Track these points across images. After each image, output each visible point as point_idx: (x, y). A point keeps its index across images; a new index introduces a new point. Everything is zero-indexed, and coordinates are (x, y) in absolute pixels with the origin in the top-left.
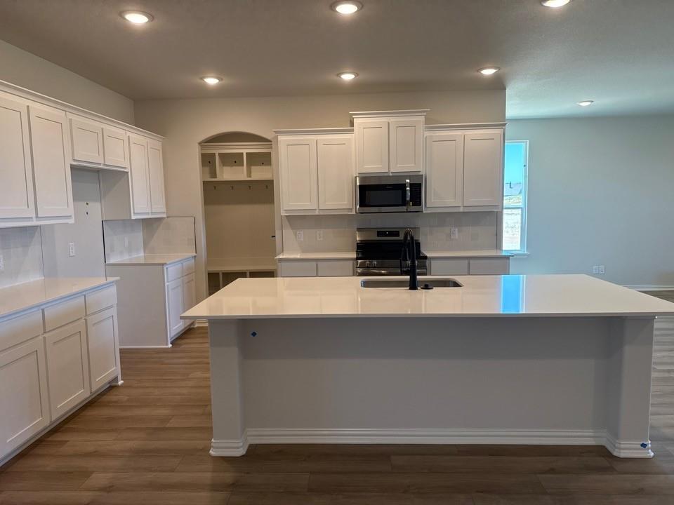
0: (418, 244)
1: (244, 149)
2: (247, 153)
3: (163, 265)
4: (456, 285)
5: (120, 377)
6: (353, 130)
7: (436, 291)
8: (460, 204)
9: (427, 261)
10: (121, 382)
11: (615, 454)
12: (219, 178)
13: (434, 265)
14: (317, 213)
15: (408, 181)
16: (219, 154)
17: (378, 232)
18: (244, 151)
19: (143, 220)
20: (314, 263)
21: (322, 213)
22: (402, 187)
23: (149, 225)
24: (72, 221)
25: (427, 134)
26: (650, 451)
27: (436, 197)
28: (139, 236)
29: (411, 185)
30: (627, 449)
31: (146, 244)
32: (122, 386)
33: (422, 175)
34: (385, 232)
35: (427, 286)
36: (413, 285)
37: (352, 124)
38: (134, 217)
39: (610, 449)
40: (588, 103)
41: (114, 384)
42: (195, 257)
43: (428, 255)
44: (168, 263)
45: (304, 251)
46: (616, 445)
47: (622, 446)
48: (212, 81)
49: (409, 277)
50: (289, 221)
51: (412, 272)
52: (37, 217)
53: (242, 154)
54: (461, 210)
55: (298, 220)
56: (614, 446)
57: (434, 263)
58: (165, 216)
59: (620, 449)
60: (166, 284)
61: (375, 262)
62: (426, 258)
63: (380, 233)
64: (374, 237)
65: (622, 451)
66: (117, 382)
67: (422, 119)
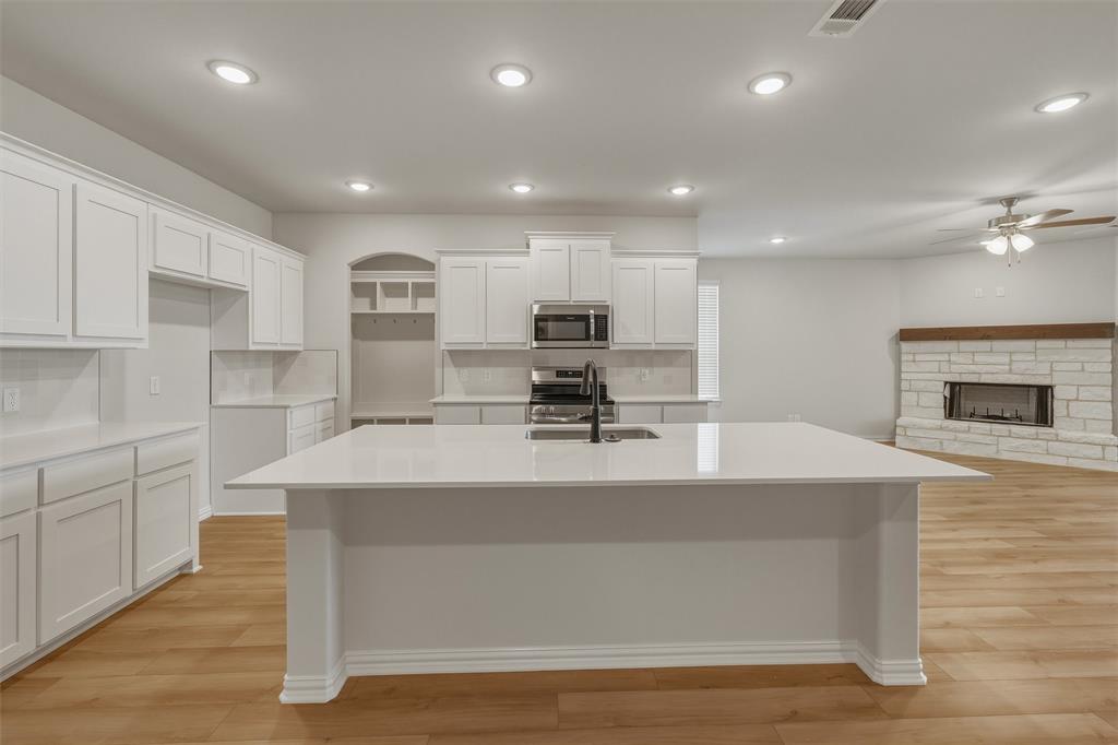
0: (603, 387)
1: (410, 278)
2: (413, 283)
3: (286, 407)
4: (651, 435)
5: (196, 561)
6: (528, 252)
7: (626, 444)
8: (650, 340)
9: (615, 407)
10: (196, 568)
11: (875, 679)
12: (379, 310)
13: (623, 412)
14: (484, 347)
15: (592, 312)
16: (381, 283)
17: (557, 372)
18: (410, 281)
19: (275, 352)
20: (478, 408)
21: (490, 348)
22: (586, 318)
23: (282, 359)
24: (144, 345)
25: (613, 260)
26: (922, 674)
27: (626, 332)
28: (267, 372)
29: (596, 317)
30: (891, 672)
31: (276, 383)
32: (199, 574)
33: (608, 306)
34: (567, 372)
35: (614, 436)
36: (595, 437)
37: (528, 246)
38: (252, 348)
39: (866, 670)
40: (781, 240)
41: (185, 571)
42: (336, 399)
43: (616, 399)
44: (292, 405)
45: (467, 394)
46: (877, 666)
47: (884, 668)
48: (360, 187)
49: (589, 426)
50: (451, 355)
51: (593, 419)
52: (74, 334)
53: (407, 284)
54: (653, 347)
55: (462, 357)
56: (874, 667)
57: (622, 408)
58: (301, 349)
59: (881, 672)
60: (289, 432)
61: (552, 408)
62: (612, 403)
63: (560, 374)
64: (552, 378)
65: (884, 675)
66: (191, 568)
67: (608, 243)
